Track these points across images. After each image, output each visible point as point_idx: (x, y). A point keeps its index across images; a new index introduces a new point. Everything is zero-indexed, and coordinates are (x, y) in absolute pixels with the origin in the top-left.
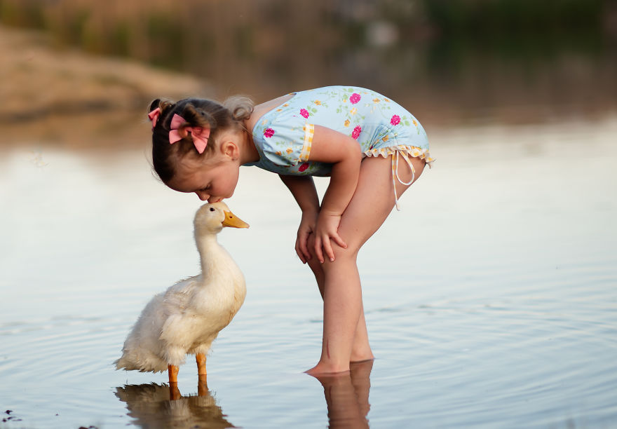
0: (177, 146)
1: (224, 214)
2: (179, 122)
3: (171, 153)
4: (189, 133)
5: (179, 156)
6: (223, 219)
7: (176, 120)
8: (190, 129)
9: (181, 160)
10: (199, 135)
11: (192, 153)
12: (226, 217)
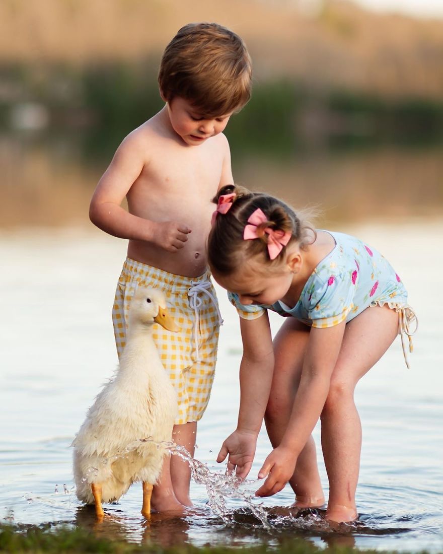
0: (248, 243)
1: (158, 310)
2: (261, 219)
3: (239, 248)
4: (267, 234)
5: (247, 254)
6: (156, 315)
7: (258, 216)
8: (270, 231)
9: (247, 259)
10: (277, 240)
11: (261, 256)
12: (159, 314)
